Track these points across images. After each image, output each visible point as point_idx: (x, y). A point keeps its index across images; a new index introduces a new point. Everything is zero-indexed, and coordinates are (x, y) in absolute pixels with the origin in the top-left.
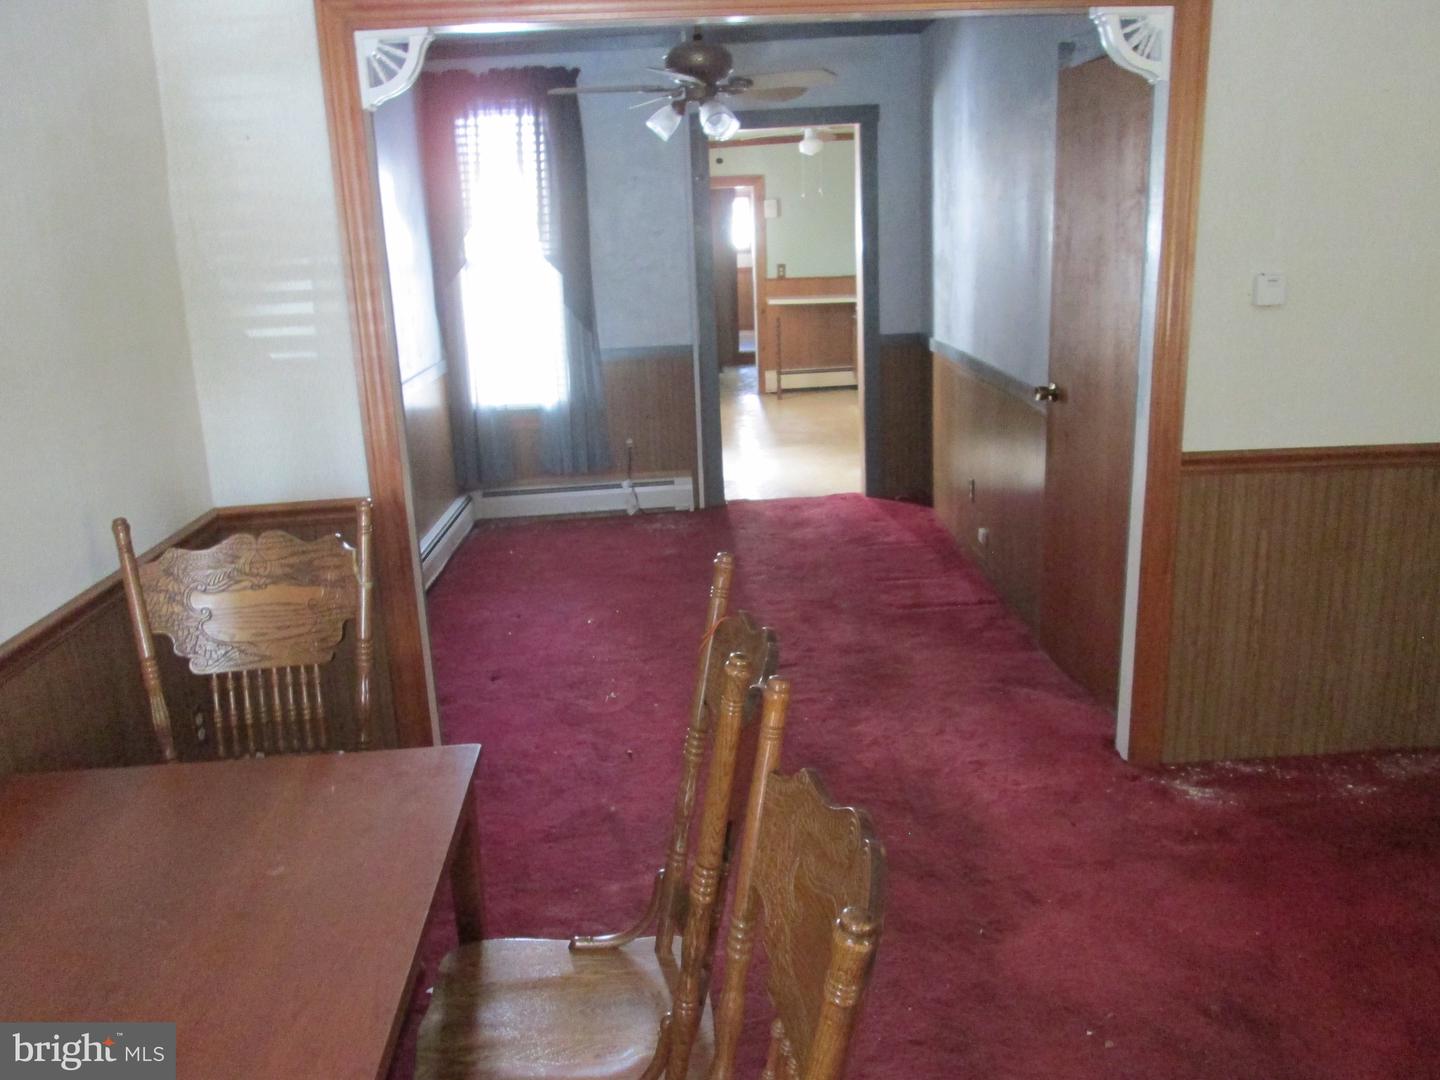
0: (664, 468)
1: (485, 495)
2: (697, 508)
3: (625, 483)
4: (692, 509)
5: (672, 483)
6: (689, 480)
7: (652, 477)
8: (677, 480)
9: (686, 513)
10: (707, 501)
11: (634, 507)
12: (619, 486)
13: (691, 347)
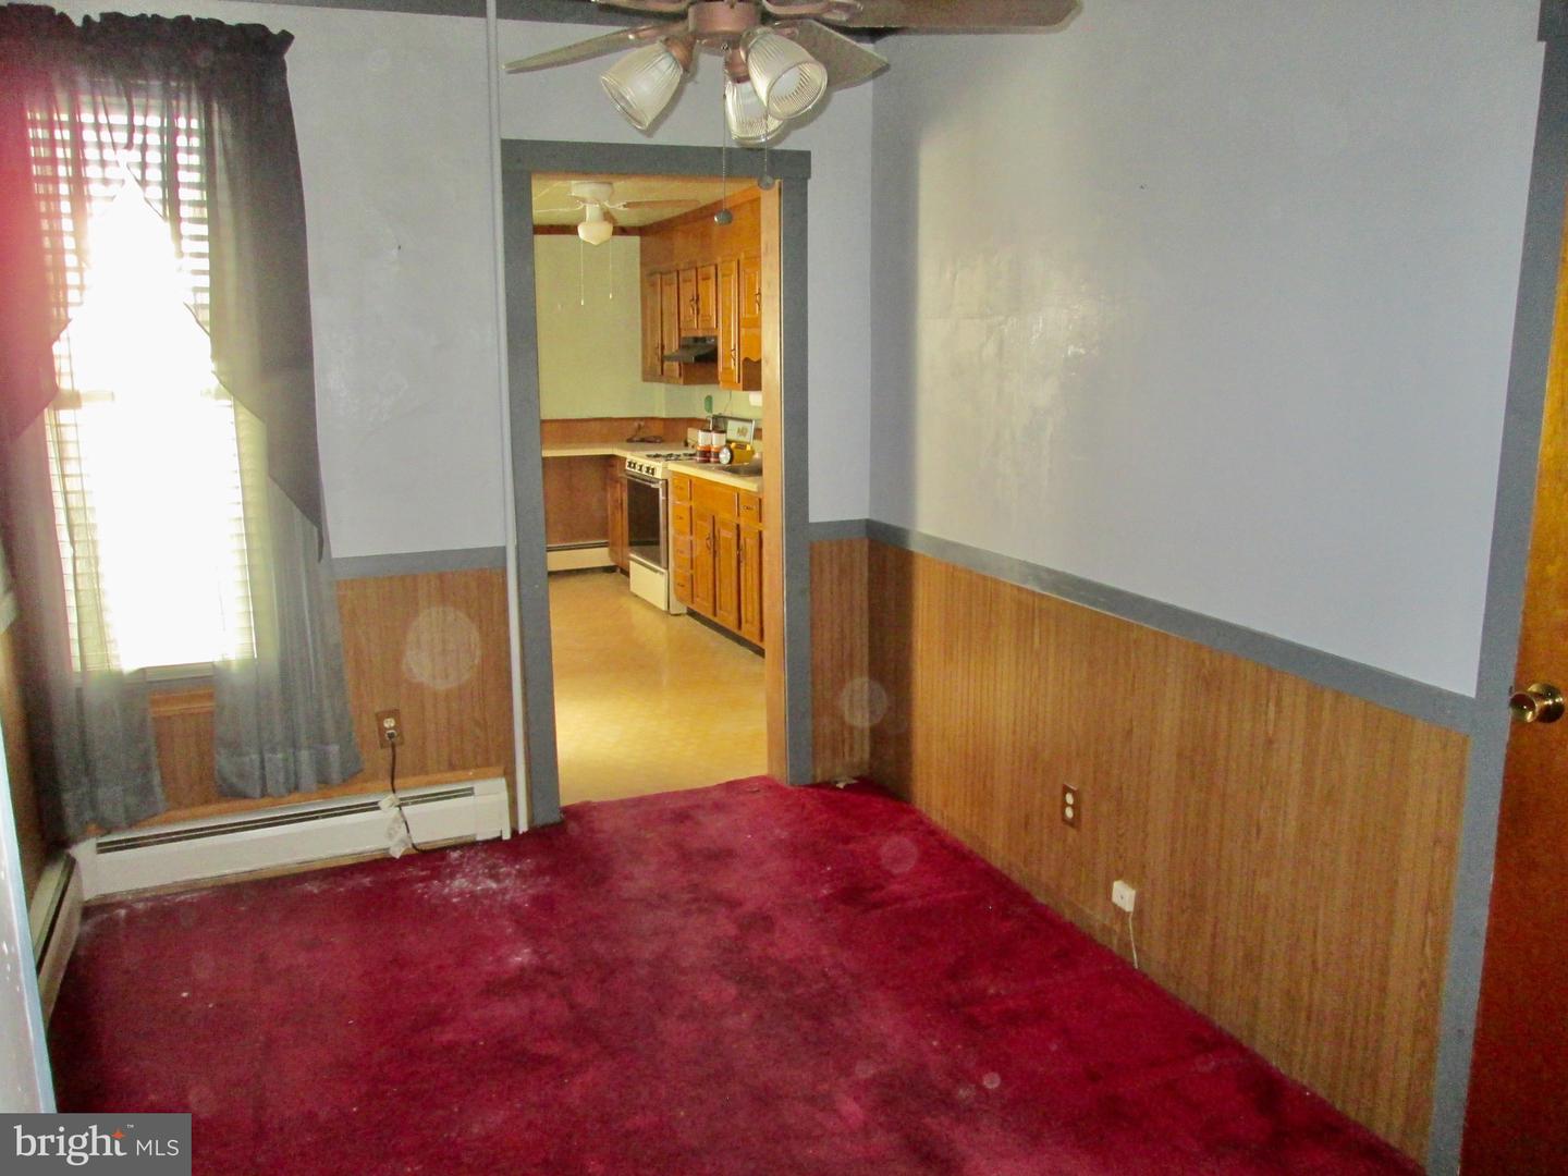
0: (452, 767)
1: (103, 848)
2: (514, 832)
3: (386, 801)
4: (507, 836)
5: (469, 792)
6: (502, 782)
7: (430, 784)
8: (479, 786)
9: (495, 844)
10: (531, 819)
11: (402, 841)
12: (374, 807)
13: (503, 550)
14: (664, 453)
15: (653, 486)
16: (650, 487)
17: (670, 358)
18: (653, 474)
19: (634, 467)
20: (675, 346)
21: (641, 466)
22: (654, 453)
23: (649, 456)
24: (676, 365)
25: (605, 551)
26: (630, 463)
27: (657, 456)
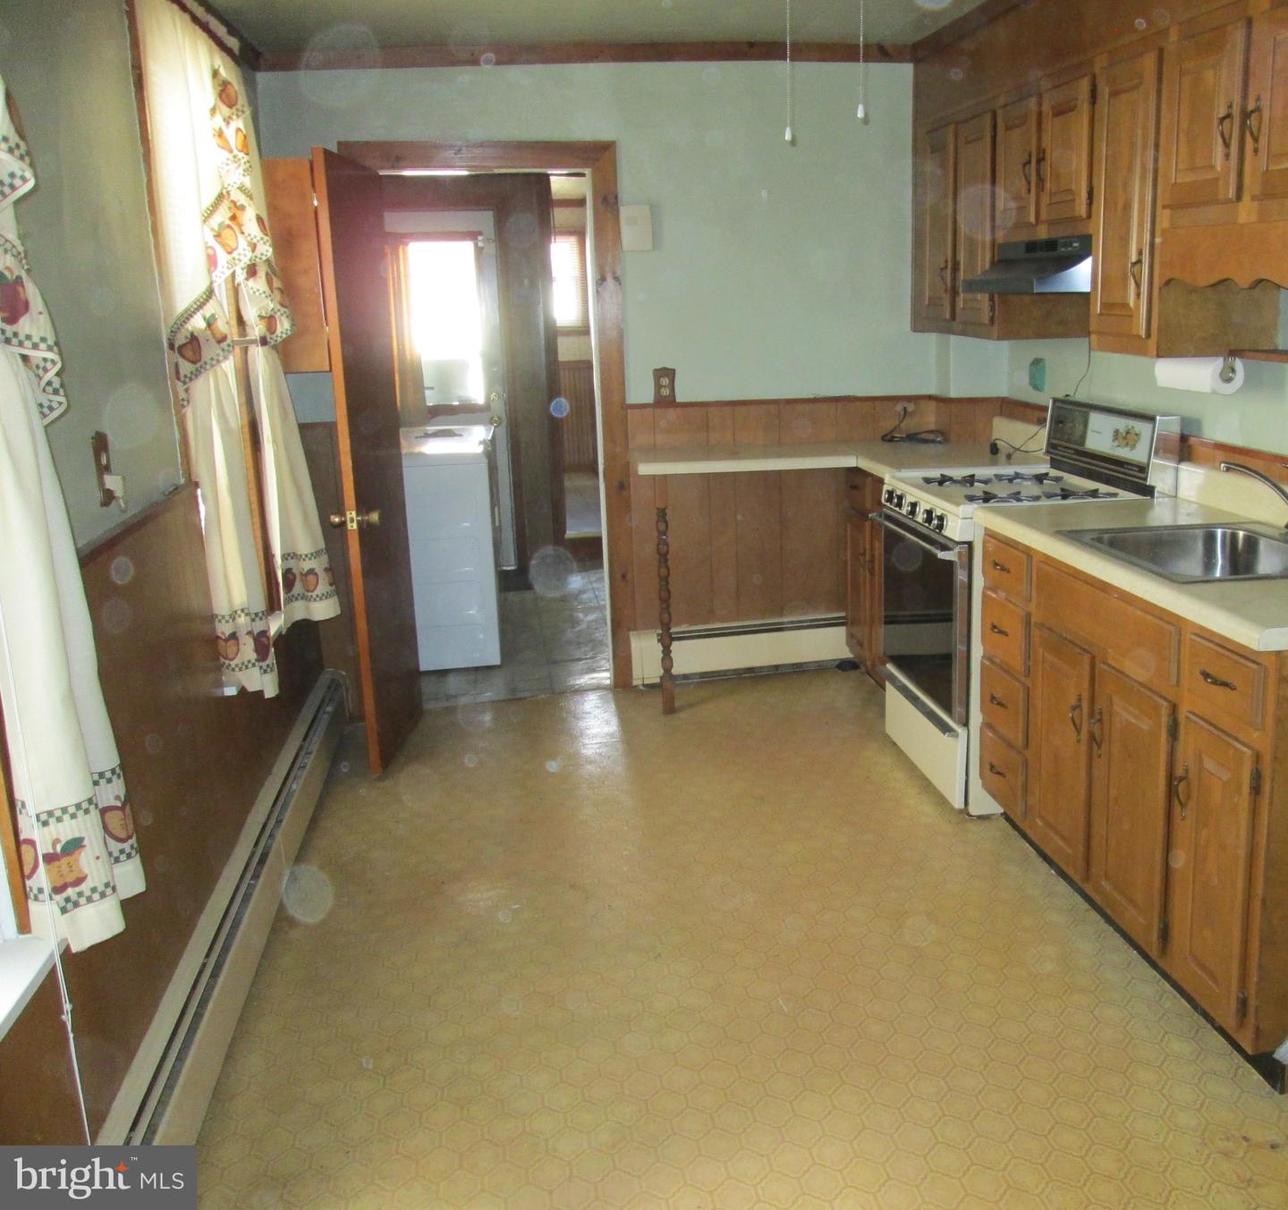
14: (958, 473)
15: (941, 555)
16: (934, 556)
17: (972, 286)
18: (940, 527)
19: (899, 505)
20: (984, 260)
21: (914, 505)
22: (935, 473)
23: (928, 481)
24: (983, 299)
25: (841, 632)
26: (890, 493)
27: (943, 480)
